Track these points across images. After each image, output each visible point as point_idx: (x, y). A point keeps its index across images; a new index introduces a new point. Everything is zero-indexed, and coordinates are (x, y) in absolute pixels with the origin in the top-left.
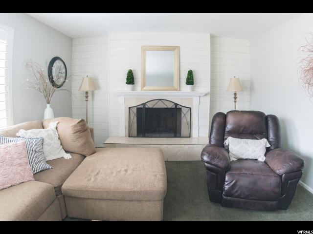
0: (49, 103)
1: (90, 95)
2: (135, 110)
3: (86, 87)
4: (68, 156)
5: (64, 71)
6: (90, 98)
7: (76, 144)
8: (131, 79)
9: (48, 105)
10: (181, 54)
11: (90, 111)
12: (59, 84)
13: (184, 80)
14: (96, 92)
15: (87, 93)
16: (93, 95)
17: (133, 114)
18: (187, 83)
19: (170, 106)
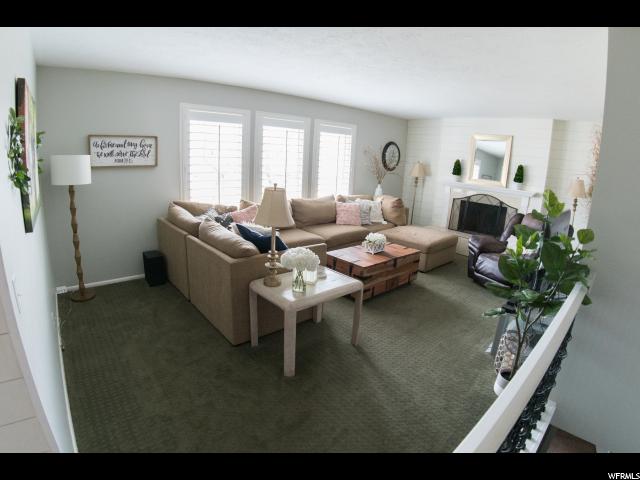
0: (380, 183)
1: (420, 181)
2: (459, 202)
3: (416, 173)
4: (385, 223)
5: (397, 154)
7: (392, 216)
8: (458, 170)
9: (379, 186)
10: (514, 153)
11: (418, 197)
12: (391, 166)
13: (513, 176)
14: (427, 178)
15: (417, 179)
16: (424, 181)
17: (456, 207)
18: (516, 180)
19: (495, 204)
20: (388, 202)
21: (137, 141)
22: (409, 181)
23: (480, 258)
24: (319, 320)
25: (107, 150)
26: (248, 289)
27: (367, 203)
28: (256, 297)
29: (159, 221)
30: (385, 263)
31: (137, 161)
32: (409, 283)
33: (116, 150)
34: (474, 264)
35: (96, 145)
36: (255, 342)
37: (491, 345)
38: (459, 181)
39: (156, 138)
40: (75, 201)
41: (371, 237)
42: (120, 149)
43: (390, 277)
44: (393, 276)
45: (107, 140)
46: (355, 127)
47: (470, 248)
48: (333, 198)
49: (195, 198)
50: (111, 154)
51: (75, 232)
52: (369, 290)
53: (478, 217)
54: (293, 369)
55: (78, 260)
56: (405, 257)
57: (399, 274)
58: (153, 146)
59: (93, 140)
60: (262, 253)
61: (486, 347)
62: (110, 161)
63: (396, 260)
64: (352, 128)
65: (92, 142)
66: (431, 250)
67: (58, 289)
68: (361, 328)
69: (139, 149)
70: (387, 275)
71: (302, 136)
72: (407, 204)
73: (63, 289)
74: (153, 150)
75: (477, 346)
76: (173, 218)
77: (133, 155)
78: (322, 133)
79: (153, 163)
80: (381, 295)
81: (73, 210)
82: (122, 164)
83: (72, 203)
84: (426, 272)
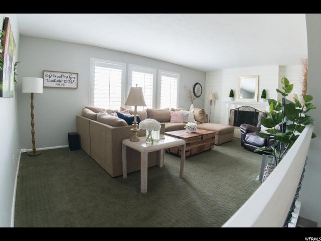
0: (192, 103)
1: (213, 102)
2: (233, 111)
3: (211, 98)
4: (196, 122)
5: (201, 89)
6: (213, 104)
7: (199, 118)
8: (232, 94)
9: (192, 105)
10: (260, 80)
12: (198, 95)
13: (260, 95)
14: (217, 101)
15: (211, 101)
16: (215, 102)
17: (232, 114)
18: (262, 97)
19: (252, 111)
20: (197, 111)
21: (68, 75)
22: (207, 102)
23: (247, 135)
24: (161, 166)
25: (53, 79)
26: (121, 144)
27: (186, 112)
28: (126, 148)
29: (77, 117)
30: (197, 137)
31: (68, 85)
32: (210, 150)
33: (57, 79)
34: (244, 139)
35: (47, 76)
36: (125, 176)
37: (259, 176)
38: (233, 100)
39: (77, 74)
40: (34, 102)
41: (189, 124)
42: (59, 78)
43: (200, 145)
44: (202, 144)
45: (53, 74)
46: (179, 74)
47: (241, 131)
48: (168, 109)
49: (97, 105)
50: (54, 81)
51: (32, 118)
52: (188, 151)
53: (244, 117)
54: (146, 188)
55: (33, 133)
56: (207, 134)
57: (204, 144)
58: (76, 78)
59: (45, 73)
60: (129, 125)
61: (256, 177)
62: (53, 84)
63: (202, 135)
64: (178, 75)
65: (45, 74)
66: (221, 133)
67: (22, 150)
68: (185, 170)
69: (69, 79)
70: (198, 144)
71: (152, 77)
72: (207, 112)
73: (24, 150)
74: (76, 80)
75: (250, 177)
76: (84, 114)
77: (65, 82)
78: (162, 77)
79: (75, 87)
80: (195, 155)
81: (32, 107)
82: (60, 86)
83: (32, 103)
84: (219, 145)
